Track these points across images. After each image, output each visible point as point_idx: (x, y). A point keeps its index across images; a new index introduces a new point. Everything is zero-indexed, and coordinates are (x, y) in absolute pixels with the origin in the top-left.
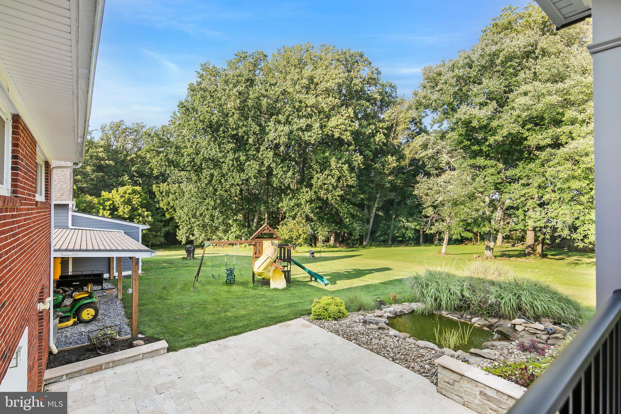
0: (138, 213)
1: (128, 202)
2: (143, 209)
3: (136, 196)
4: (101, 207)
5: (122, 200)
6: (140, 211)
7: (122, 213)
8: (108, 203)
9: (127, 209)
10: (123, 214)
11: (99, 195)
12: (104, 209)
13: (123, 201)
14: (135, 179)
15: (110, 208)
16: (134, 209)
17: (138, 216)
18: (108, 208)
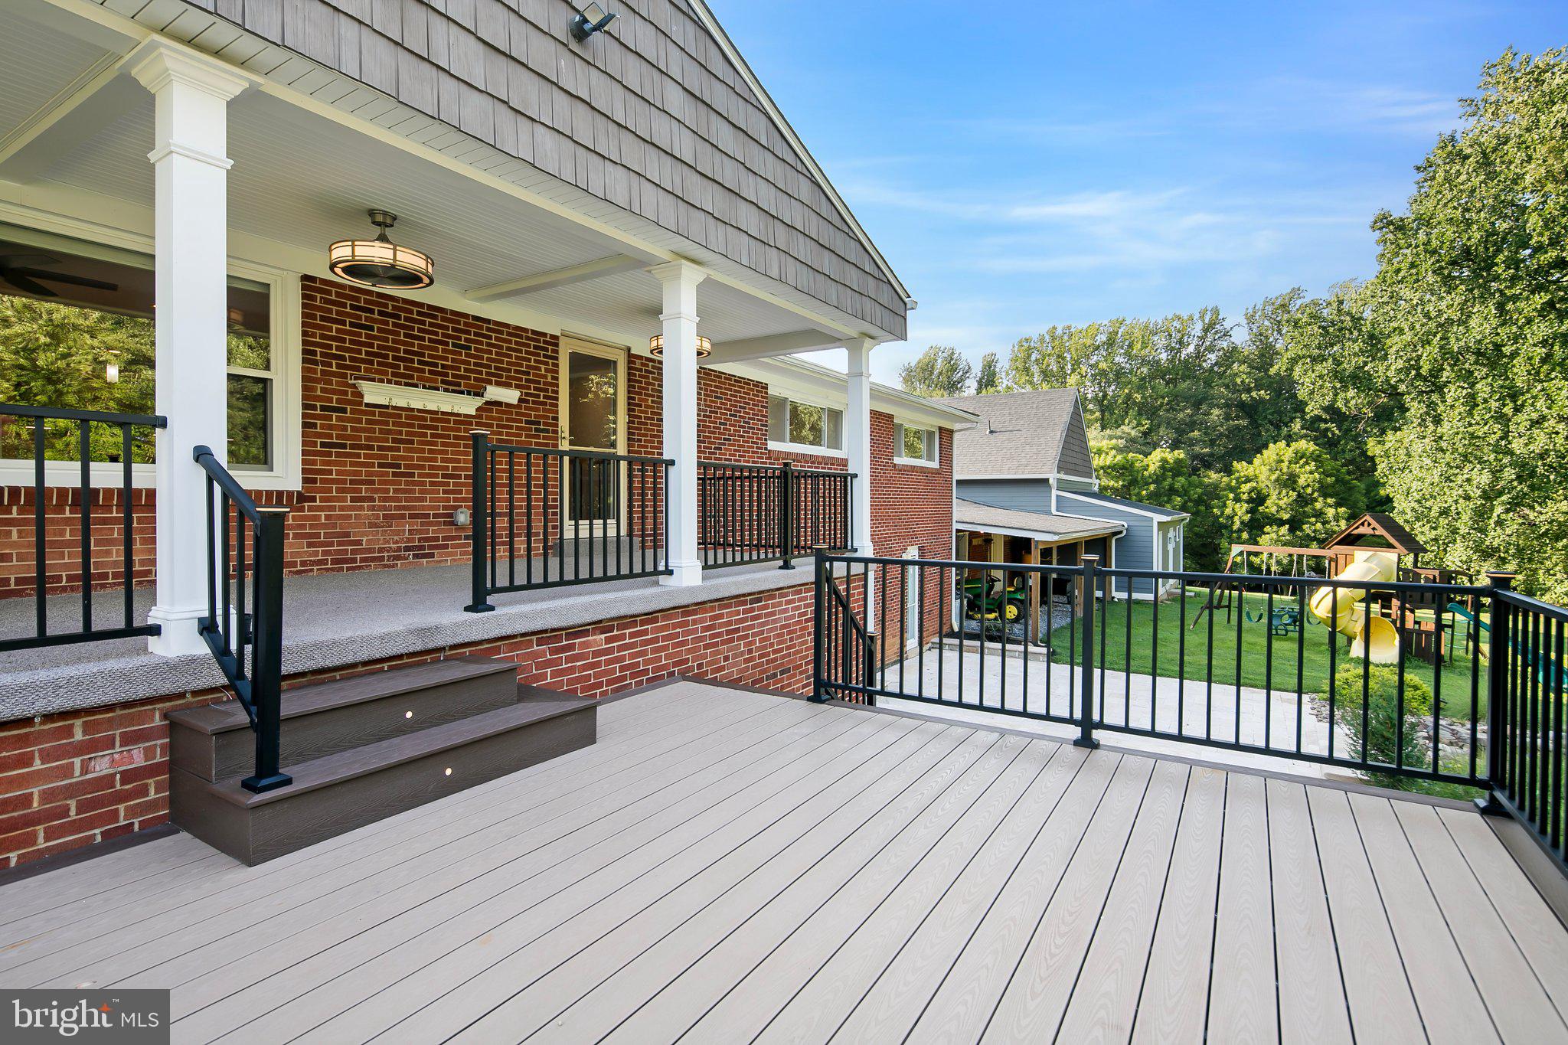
0: (1314, 509)
1: (1289, 482)
2: (1329, 500)
3: (1307, 468)
4: (1231, 496)
5: (1273, 477)
6: (1318, 505)
7: (1274, 509)
8: (1245, 488)
9: (1288, 497)
10: (1278, 511)
11: (1228, 470)
12: (1237, 500)
13: (1277, 480)
14: (1323, 426)
15: (1251, 498)
16: (1303, 500)
17: (1313, 516)
18: (1245, 497)
